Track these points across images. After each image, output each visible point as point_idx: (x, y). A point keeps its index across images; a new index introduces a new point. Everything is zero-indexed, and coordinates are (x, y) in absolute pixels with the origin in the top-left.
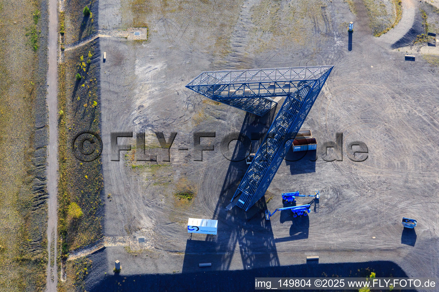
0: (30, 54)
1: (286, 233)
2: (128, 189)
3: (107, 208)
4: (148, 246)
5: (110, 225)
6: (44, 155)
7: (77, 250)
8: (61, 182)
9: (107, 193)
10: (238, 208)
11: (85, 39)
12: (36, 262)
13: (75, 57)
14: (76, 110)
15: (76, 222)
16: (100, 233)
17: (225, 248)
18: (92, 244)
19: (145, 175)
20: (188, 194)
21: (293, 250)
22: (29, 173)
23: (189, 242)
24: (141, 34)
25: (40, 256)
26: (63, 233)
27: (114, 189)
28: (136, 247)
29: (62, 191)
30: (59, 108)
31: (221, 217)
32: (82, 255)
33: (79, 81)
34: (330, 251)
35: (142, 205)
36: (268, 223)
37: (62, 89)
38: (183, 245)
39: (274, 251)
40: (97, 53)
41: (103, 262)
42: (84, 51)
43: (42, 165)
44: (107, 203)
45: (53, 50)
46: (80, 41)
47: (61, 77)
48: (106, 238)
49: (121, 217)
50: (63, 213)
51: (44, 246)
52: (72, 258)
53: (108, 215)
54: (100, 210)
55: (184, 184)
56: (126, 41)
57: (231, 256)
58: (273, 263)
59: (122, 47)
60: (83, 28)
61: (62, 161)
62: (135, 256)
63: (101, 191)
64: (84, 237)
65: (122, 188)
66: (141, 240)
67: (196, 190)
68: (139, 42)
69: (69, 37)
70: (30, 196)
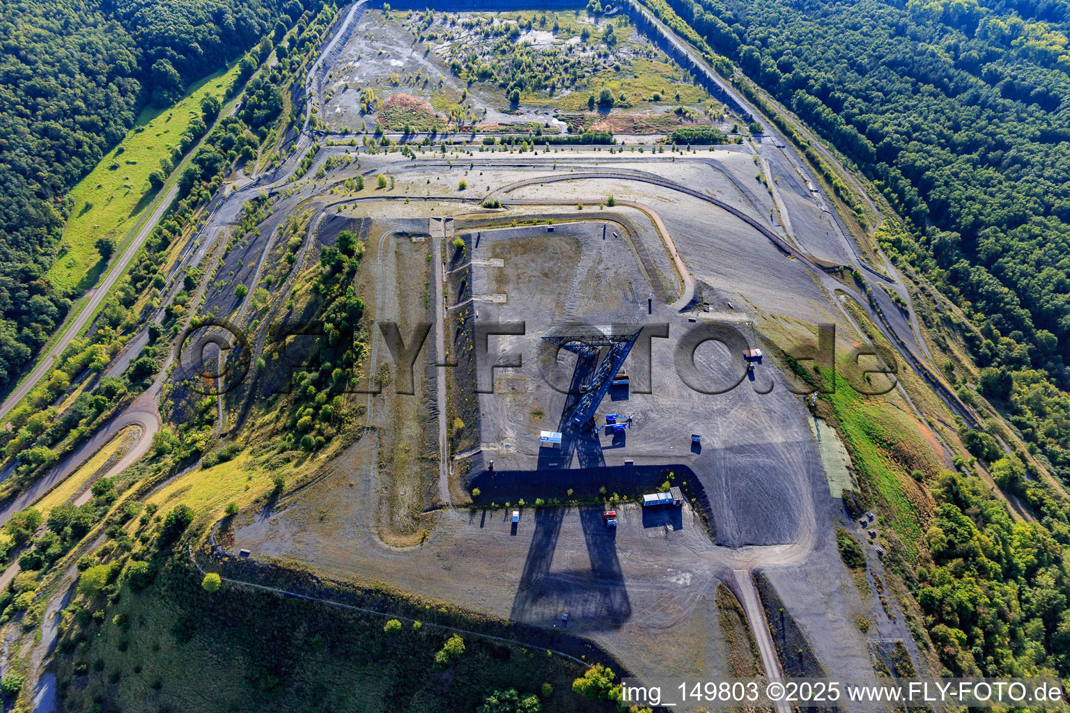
0: (424, 310)
1: (610, 443)
2: (496, 409)
3: (482, 422)
4: (512, 450)
5: (484, 434)
6: (435, 383)
7: (461, 452)
8: (448, 403)
9: (482, 412)
10: (575, 425)
11: (463, 301)
12: (432, 460)
13: (456, 314)
14: (457, 352)
15: (460, 432)
16: (478, 441)
17: (566, 453)
18: (472, 448)
19: (508, 399)
20: (539, 413)
21: (615, 456)
22: (425, 396)
23: (541, 448)
24: (502, 299)
25: (435, 455)
26: (451, 440)
27: (487, 410)
28: (504, 451)
29: (449, 409)
30: (445, 350)
31: (563, 431)
32: (465, 455)
33: (459, 332)
34: (641, 456)
35: (506, 420)
36: (597, 435)
37: (447, 336)
38: (537, 450)
39: (602, 456)
40: (472, 311)
41: (480, 461)
42: (463, 309)
43: (435, 390)
44: (482, 419)
45: (440, 308)
46: (459, 302)
47: (446, 328)
48: (482, 444)
49: (492, 429)
50: (450, 426)
51: (437, 448)
52: (457, 458)
53: (483, 428)
54: (477, 424)
55: (536, 407)
56: (492, 303)
57: (571, 459)
58: (601, 465)
59: (489, 308)
60: (461, 293)
61: (448, 388)
62: (503, 457)
63: (477, 410)
64: (465, 443)
65: (492, 408)
66: (507, 446)
67: (545, 411)
68: (501, 304)
69: (451, 300)
70: (426, 413)
